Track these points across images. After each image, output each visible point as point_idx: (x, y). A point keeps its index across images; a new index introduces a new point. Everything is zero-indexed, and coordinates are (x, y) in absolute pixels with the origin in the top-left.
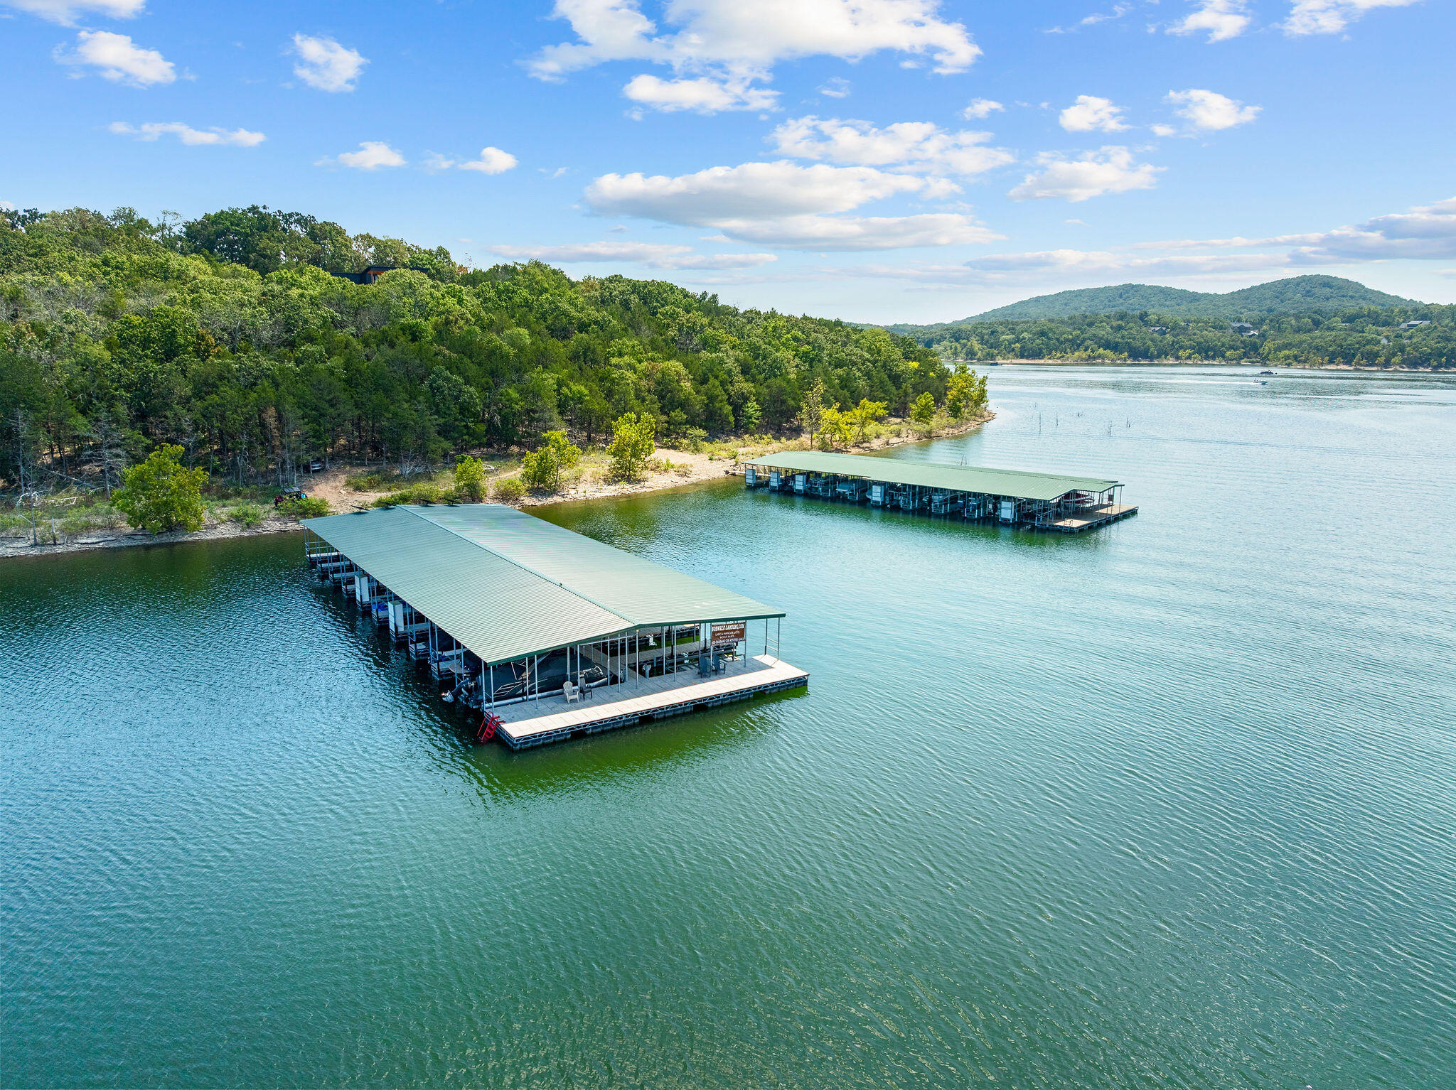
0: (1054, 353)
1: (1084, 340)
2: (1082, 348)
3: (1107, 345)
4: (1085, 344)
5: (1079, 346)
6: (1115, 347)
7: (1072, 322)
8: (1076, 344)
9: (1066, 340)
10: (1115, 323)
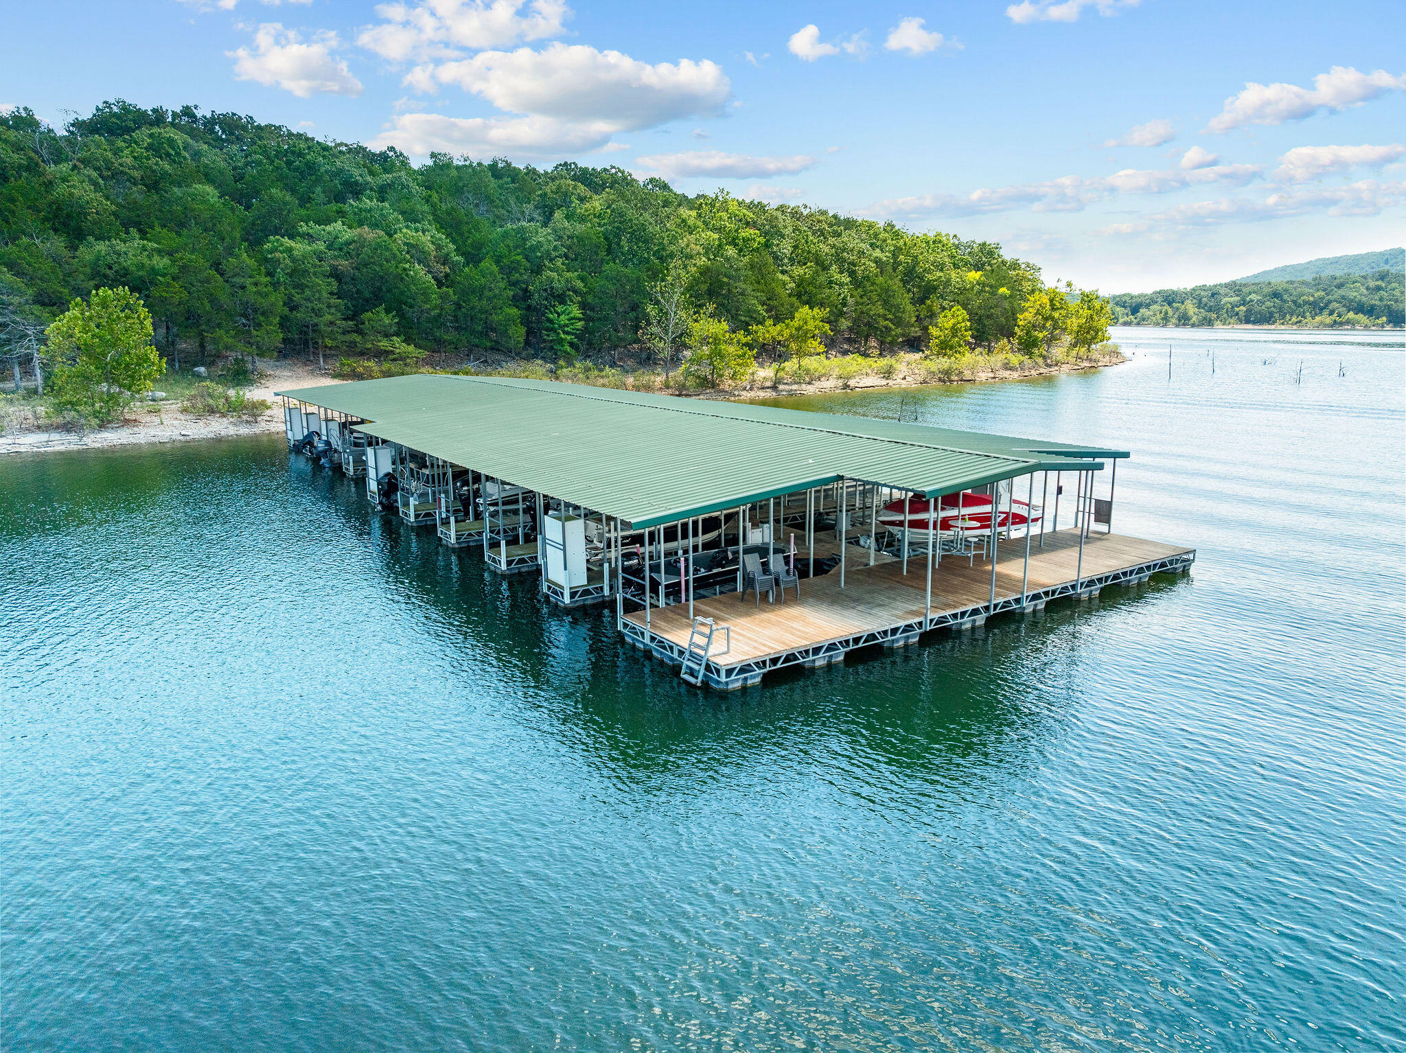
0: (1288, 317)
1: (1330, 302)
2: (1326, 312)
3: (1360, 309)
4: (1331, 307)
5: (1322, 309)
6: (1370, 311)
7: (1317, 283)
8: (1318, 307)
9: (1306, 303)
10: (1372, 284)
